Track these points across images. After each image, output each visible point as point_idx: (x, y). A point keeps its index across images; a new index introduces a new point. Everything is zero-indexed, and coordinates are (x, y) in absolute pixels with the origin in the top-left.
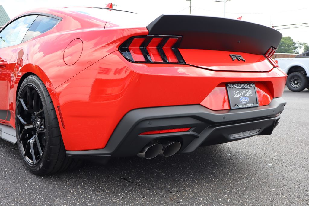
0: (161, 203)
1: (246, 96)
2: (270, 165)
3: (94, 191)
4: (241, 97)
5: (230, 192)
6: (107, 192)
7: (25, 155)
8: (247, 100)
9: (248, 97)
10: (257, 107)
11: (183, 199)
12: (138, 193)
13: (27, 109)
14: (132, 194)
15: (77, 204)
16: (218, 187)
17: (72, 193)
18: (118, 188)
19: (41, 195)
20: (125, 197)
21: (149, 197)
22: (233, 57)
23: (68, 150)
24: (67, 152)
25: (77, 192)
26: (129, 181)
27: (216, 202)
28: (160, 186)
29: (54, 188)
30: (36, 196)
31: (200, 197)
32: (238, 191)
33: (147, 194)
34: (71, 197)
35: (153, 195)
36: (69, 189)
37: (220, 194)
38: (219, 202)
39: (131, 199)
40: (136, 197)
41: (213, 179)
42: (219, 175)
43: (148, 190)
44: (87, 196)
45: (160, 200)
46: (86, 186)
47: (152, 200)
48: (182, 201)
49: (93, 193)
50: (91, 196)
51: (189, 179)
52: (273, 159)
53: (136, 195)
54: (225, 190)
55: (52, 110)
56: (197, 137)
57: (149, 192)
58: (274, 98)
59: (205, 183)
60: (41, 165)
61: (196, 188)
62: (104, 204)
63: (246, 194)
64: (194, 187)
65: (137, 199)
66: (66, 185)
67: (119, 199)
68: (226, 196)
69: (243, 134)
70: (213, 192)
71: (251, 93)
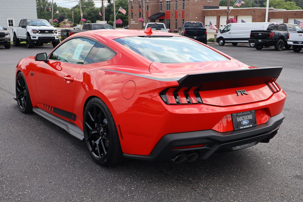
0: (184, 191)
1: (247, 120)
2: (269, 163)
3: (141, 180)
4: (243, 121)
5: (232, 185)
6: (150, 181)
7: (92, 151)
8: (248, 122)
9: (248, 120)
10: (256, 126)
11: (199, 189)
12: (170, 182)
13: (94, 121)
14: (166, 183)
15: (132, 189)
16: (224, 181)
17: (127, 181)
18: (157, 179)
19: (108, 181)
20: (162, 185)
21: (177, 187)
22: (238, 93)
23: (124, 153)
24: (124, 154)
25: (130, 180)
26: (164, 173)
27: (220, 192)
28: (185, 178)
29: (115, 176)
30: (106, 182)
31: (211, 188)
32: (238, 184)
33: (176, 184)
34: (127, 184)
35: (180, 185)
36: (125, 178)
37: (225, 186)
38: (223, 192)
39: (166, 187)
40: (169, 186)
41: (223, 174)
42: (228, 171)
43: (177, 180)
44: (137, 184)
45: (184, 189)
46: (135, 176)
47: (179, 188)
48: (198, 190)
49: (141, 182)
50: (140, 184)
51: (206, 174)
52: (274, 158)
53: (169, 184)
54: (228, 183)
55: (114, 126)
56: (210, 150)
57: (177, 182)
58: (271, 117)
59: (216, 177)
60: (106, 160)
61: (209, 181)
62: (149, 190)
63: (242, 187)
64: (208, 180)
65: (170, 187)
66: (123, 175)
67: (158, 187)
68: (228, 188)
69: (244, 145)
70: (220, 185)
71: (251, 117)
